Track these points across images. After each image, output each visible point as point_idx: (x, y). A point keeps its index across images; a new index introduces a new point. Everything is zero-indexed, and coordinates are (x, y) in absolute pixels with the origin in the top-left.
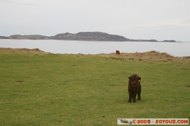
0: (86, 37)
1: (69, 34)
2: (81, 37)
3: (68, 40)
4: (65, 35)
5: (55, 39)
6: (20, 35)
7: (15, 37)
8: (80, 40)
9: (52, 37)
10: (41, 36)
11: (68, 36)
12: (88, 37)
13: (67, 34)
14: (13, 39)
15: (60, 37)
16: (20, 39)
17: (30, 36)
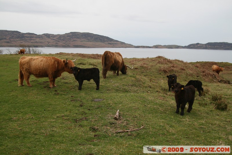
0: (213, 47)
1: (199, 44)
2: (210, 47)
3: (198, 49)
4: (196, 45)
5: (188, 48)
6: (160, 45)
7: (156, 47)
8: (208, 49)
9: (185, 46)
10: (177, 45)
11: (199, 46)
12: (216, 47)
13: (198, 44)
15: (192, 46)
16: (160, 48)
17: (168, 46)
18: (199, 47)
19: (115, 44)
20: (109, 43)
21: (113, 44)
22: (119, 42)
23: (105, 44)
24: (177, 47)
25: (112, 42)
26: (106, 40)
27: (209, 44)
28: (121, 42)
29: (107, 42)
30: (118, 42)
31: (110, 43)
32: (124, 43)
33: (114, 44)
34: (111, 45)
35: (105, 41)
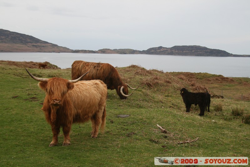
0: (181, 52)
1: (163, 48)
2: (177, 52)
3: (161, 54)
4: (158, 49)
5: (147, 54)
6: (109, 49)
7: (103, 51)
8: (175, 55)
9: (144, 51)
10: (132, 50)
11: (162, 50)
12: (184, 51)
13: (161, 47)
14: (101, 53)
15: (153, 51)
16: (109, 53)
17: (119, 50)
18: (162, 52)
19: (43, 46)
20: (33, 46)
21: (39, 46)
22: (49, 44)
23: (28, 47)
24: (133, 52)
25: (39, 44)
26: (29, 40)
27: (176, 48)
28: (52, 44)
29: (30, 44)
30: (47, 45)
31: (36, 46)
32: (56, 46)
33: (41, 46)
34: (37, 48)
35: (28, 42)
